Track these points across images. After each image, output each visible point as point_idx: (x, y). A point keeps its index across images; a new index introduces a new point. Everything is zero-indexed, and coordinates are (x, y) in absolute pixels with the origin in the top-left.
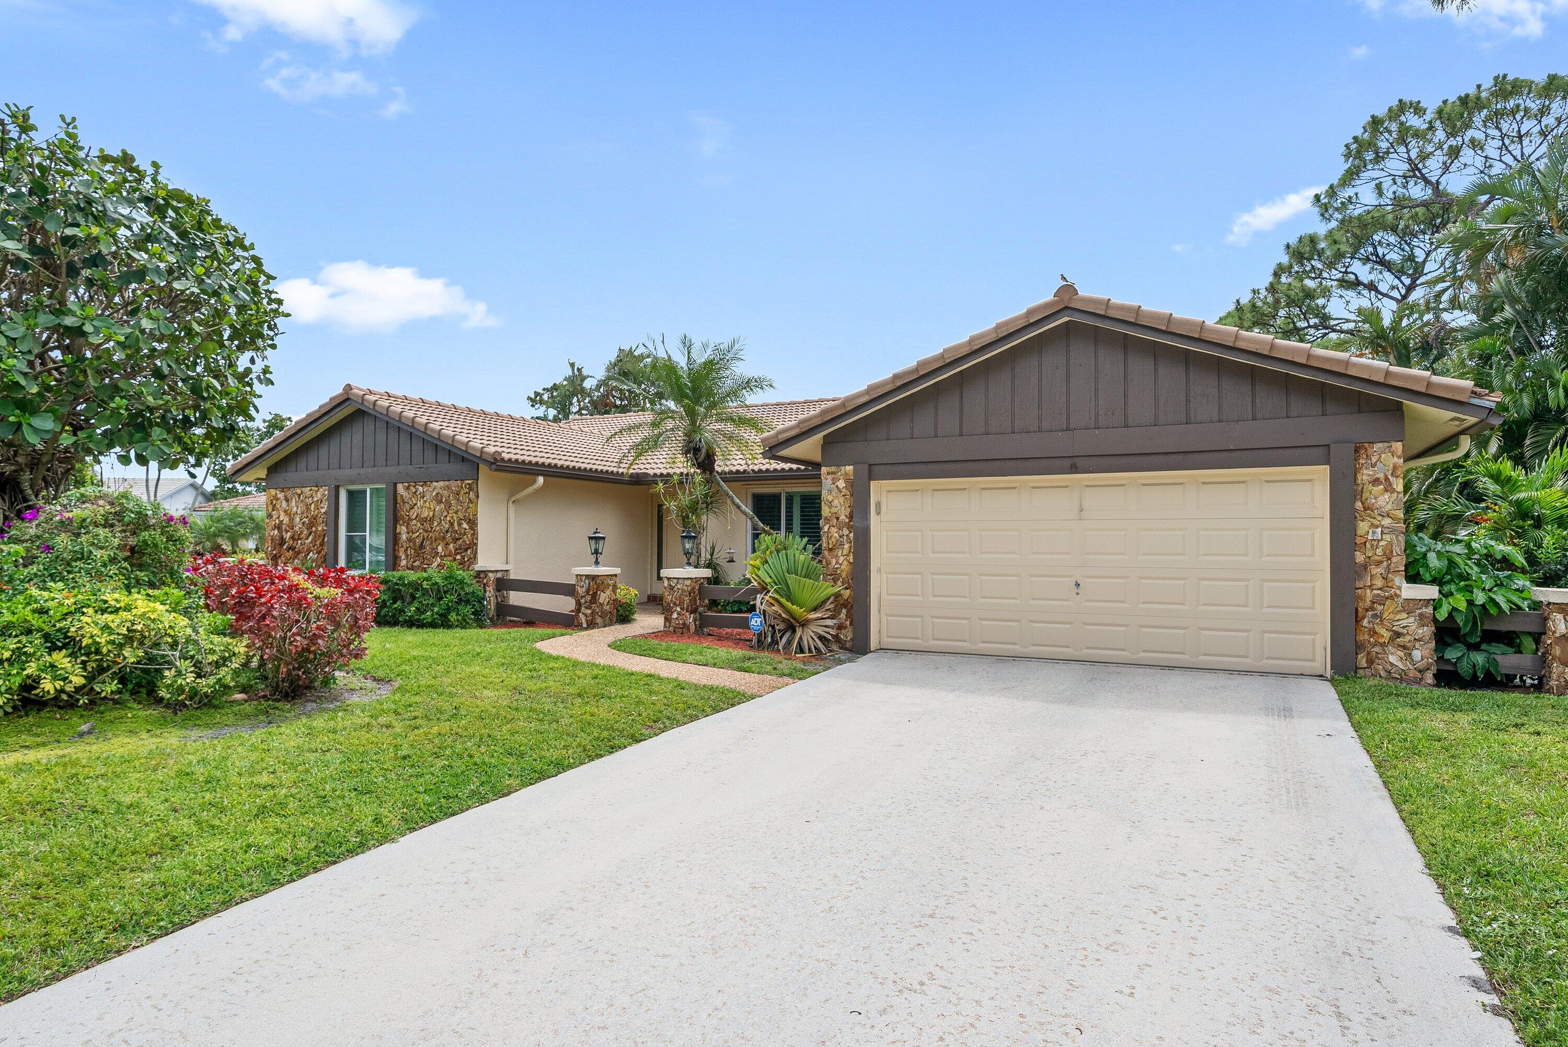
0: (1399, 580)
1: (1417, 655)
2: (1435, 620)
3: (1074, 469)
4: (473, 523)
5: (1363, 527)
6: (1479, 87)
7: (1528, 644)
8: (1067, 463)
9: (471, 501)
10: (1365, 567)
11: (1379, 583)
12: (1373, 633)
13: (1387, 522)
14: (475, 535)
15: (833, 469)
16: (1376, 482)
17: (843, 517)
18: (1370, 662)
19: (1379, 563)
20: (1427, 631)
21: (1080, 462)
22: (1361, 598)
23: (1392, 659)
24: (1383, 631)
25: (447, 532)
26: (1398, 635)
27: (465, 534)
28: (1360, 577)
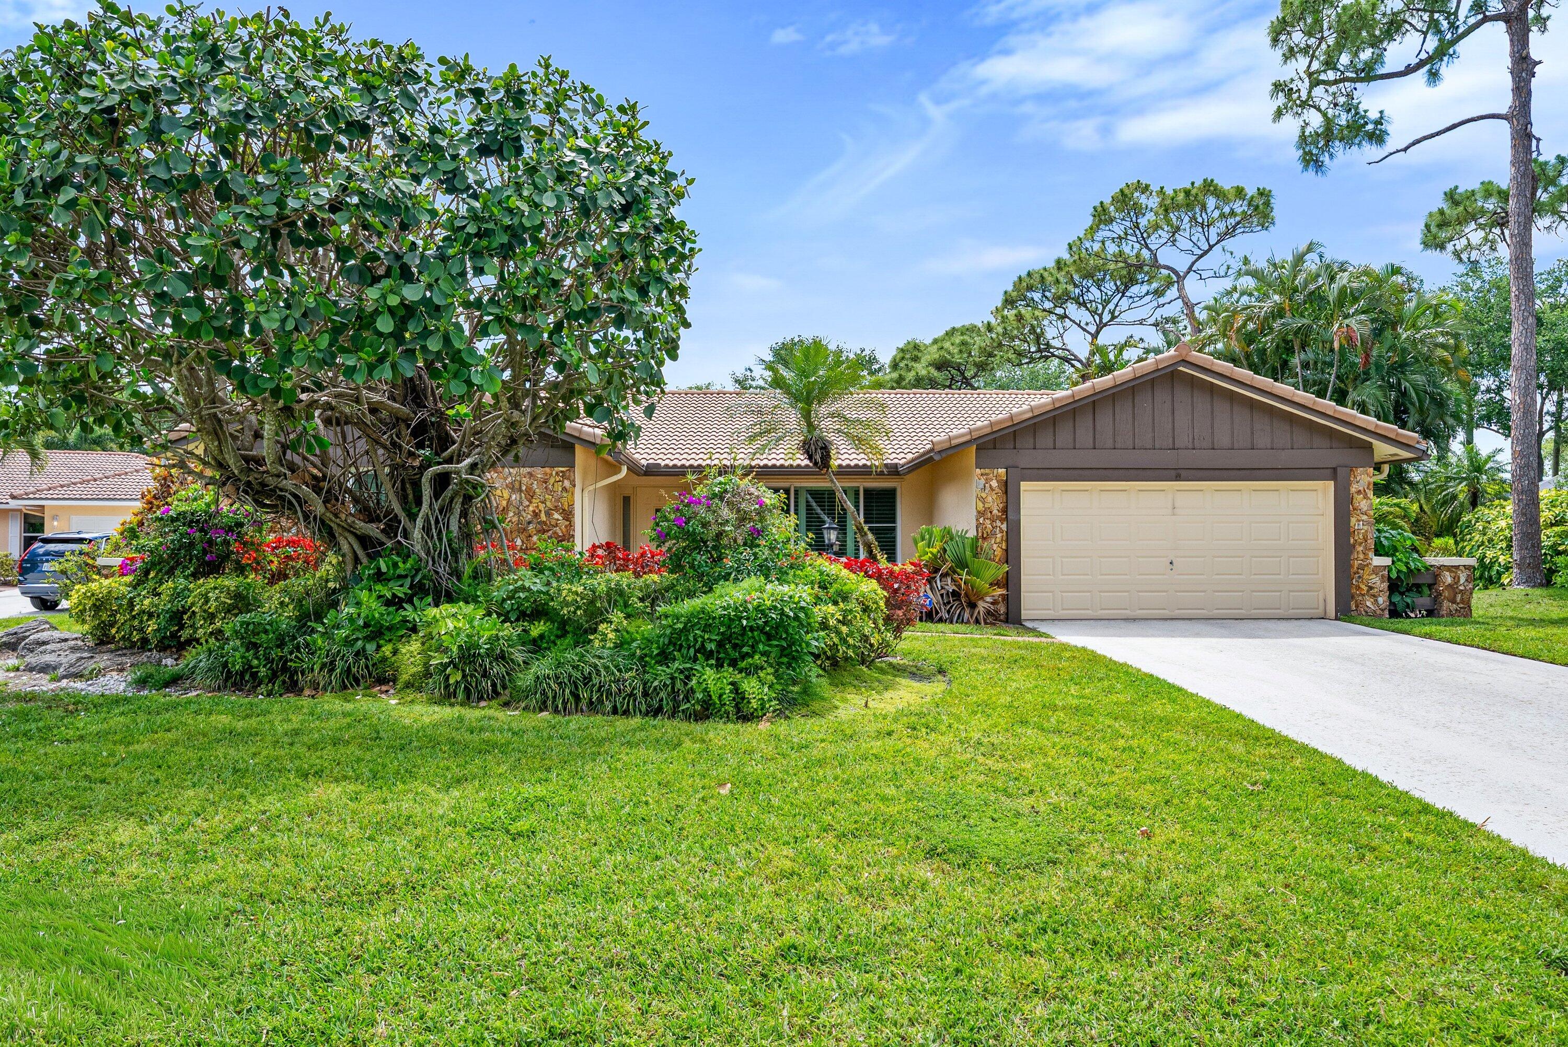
0: (1371, 554)
1: (1380, 600)
2: (1389, 578)
3: (1178, 478)
4: (568, 515)
5: (1353, 520)
6: (1193, 184)
7: (1426, 591)
8: (1173, 473)
9: (565, 489)
10: (1354, 546)
11: (1361, 556)
12: (1358, 588)
13: (1365, 517)
14: (571, 525)
15: (987, 471)
16: (1359, 492)
17: (995, 512)
18: (1357, 606)
19: (1360, 544)
20: (1385, 585)
21: (1183, 473)
22: (1352, 566)
23: (1368, 604)
24: (1363, 587)
25: (529, 523)
26: (1371, 588)
27: (557, 525)
28: (1351, 553)
